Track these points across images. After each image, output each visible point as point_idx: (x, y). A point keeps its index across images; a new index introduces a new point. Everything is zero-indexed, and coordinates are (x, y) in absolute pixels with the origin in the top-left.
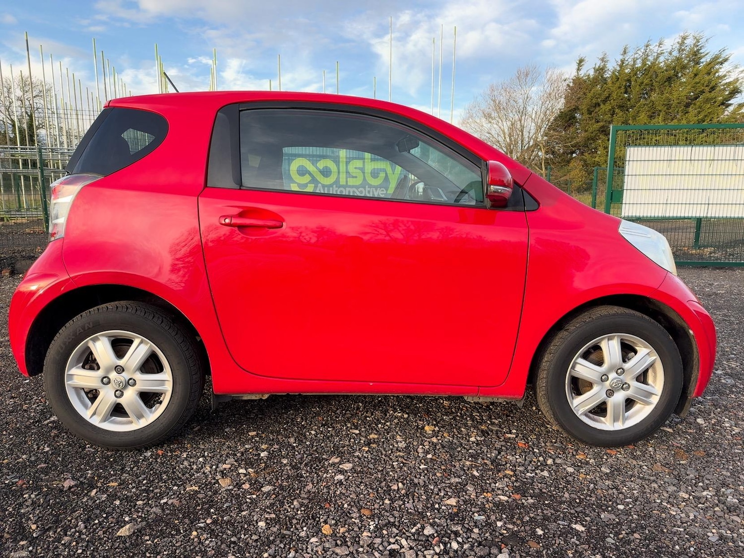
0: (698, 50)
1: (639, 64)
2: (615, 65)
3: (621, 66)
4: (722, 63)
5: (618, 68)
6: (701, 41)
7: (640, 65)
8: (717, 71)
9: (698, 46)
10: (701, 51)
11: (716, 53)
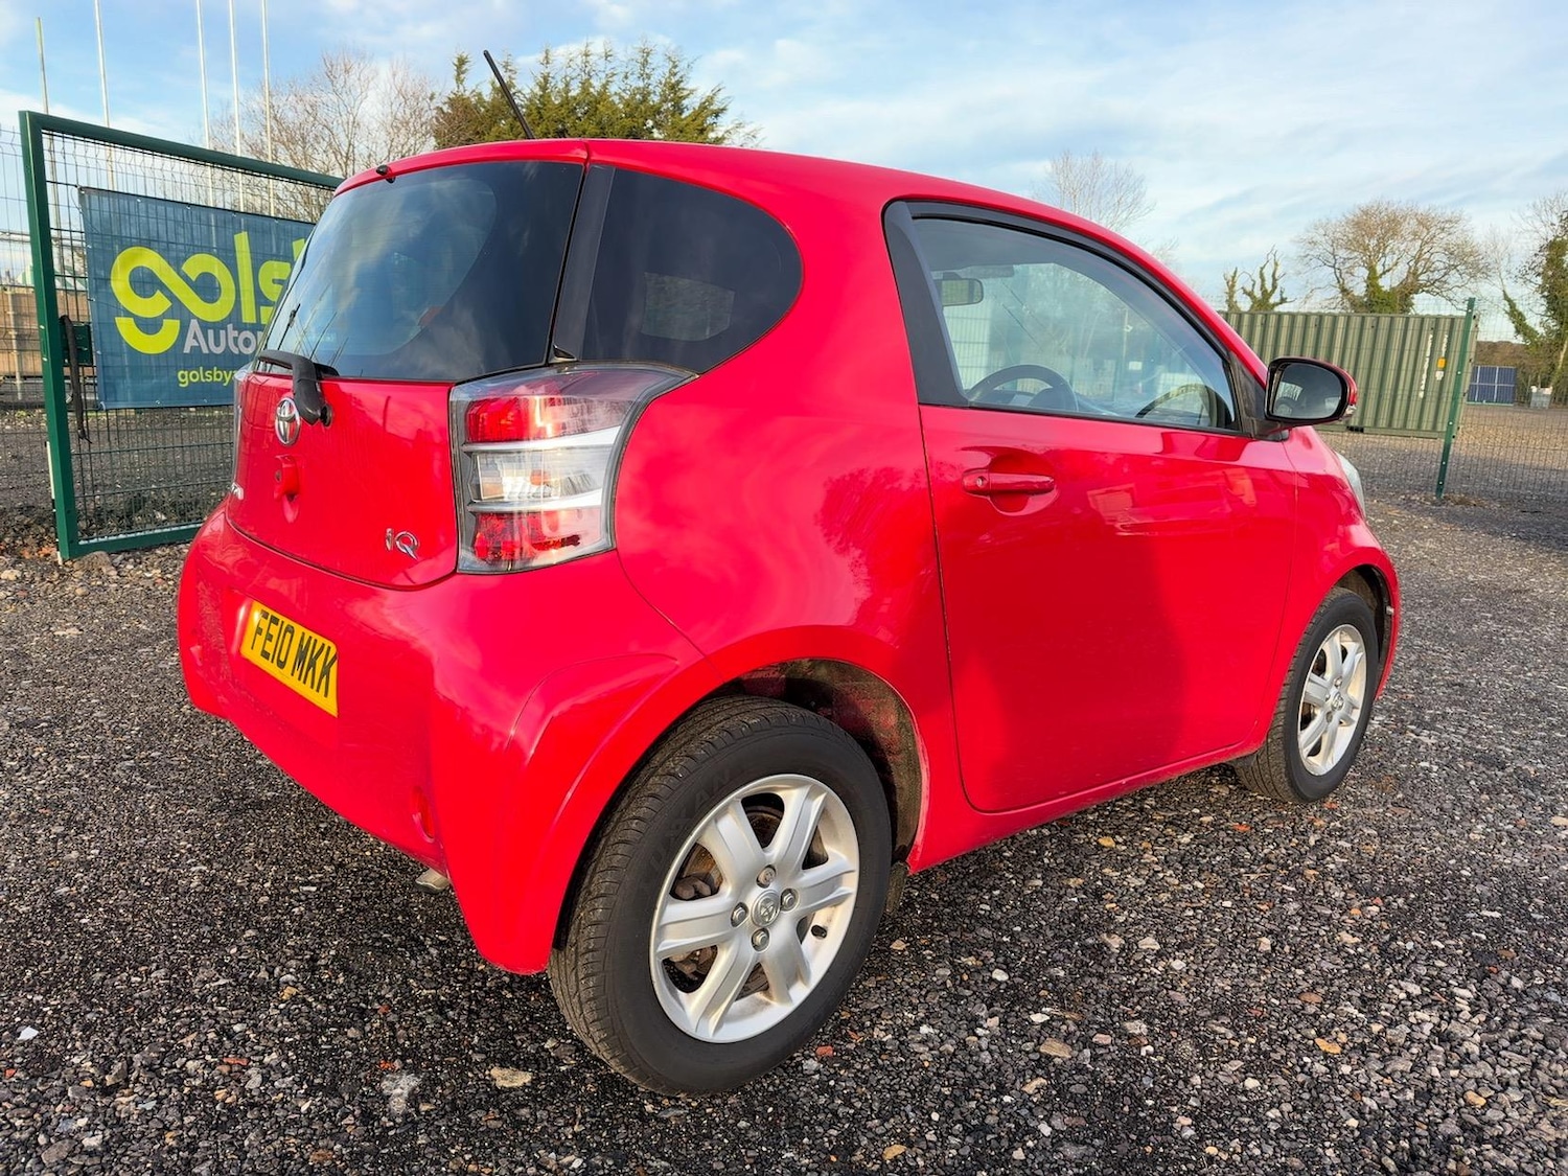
0: (678, 82)
1: (575, 91)
2: (532, 84)
3: (544, 88)
4: (717, 114)
5: (537, 90)
6: (682, 65)
7: (577, 91)
8: (712, 127)
9: (675, 74)
10: (681, 85)
11: (708, 94)
